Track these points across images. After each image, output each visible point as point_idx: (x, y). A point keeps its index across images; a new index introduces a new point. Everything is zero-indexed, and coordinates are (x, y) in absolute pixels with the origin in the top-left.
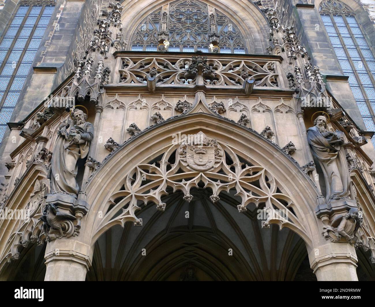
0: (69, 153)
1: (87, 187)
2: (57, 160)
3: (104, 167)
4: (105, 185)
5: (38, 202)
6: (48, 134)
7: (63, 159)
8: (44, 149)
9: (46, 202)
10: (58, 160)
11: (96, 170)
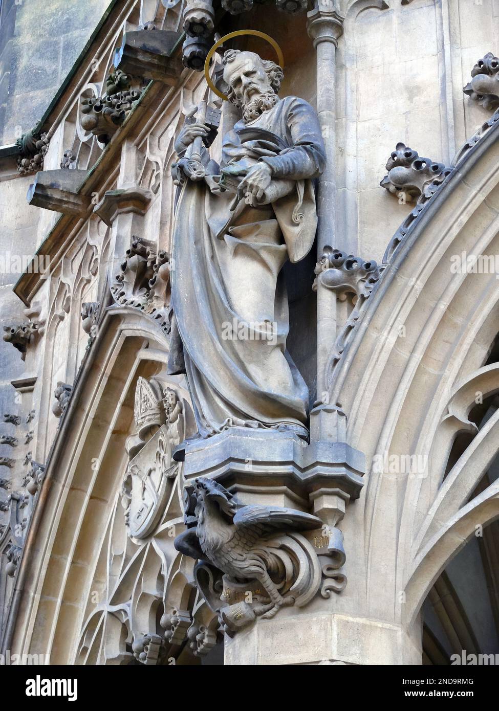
0: (236, 253)
1: (341, 380)
2: (192, 292)
3: (394, 278)
4: (418, 356)
5: (163, 470)
6: (145, 174)
7: (215, 281)
8: (139, 246)
9: (187, 477)
10: (198, 289)
11: (363, 299)
